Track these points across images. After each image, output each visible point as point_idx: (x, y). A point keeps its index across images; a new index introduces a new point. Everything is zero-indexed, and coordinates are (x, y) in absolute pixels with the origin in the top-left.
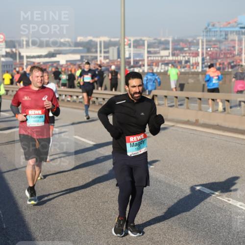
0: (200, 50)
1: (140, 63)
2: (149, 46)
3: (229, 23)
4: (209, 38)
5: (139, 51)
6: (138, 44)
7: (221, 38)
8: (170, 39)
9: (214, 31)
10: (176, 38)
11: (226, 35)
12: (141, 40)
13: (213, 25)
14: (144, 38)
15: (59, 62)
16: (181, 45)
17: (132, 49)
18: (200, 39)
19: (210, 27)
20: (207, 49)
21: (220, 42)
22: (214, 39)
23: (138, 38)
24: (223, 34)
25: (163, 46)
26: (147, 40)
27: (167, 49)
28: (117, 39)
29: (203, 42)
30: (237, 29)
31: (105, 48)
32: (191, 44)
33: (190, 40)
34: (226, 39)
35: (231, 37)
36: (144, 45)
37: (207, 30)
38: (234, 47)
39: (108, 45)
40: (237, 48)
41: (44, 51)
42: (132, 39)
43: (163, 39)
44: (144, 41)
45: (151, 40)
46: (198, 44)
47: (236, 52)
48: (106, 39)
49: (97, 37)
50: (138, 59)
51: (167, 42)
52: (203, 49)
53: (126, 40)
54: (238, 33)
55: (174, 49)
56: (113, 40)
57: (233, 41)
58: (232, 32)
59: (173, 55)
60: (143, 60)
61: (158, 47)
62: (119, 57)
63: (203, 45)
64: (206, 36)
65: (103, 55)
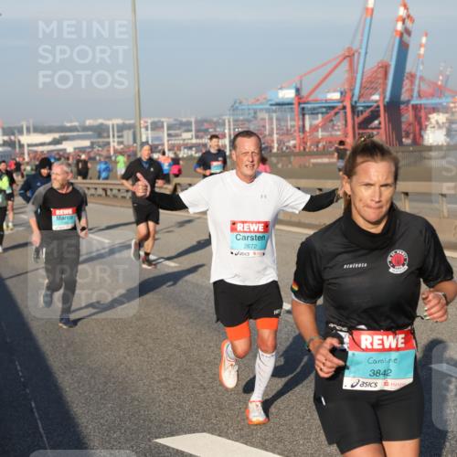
0: (227, 131)
1: (160, 148)
2: (169, 128)
3: (258, 100)
4: (236, 117)
5: (157, 134)
6: (156, 126)
7: (250, 117)
8: (193, 120)
9: (242, 110)
10: (199, 118)
11: (255, 113)
12: (159, 121)
13: (240, 103)
14: (163, 119)
15: (65, 150)
16: (206, 126)
17: (149, 132)
18: (226, 118)
19: (237, 105)
20: (234, 129)
21: (249, 121)
22: (241, 118)
23: (156, 119)
24: (252, 112)
25: (184, 128)
26: (166, 121)
27: (190, 131)
28: (132, 122)
29: (229, 122)
30: (267, 106)
31: (118, 131)
32: (216, 124)
33: (215, 119)
34: (255, 117)
35: (260, 115)
36: (163, 127)
37: (234, 109)
38: (264, 127)
39: (121, 128)
40: (267, 127)
41: (48, 138)
42: (149, 121)
43: (184, 120)
44: (163, 123)
45: (172, 121)
46: (224, 124)
47: (267, 133)
48: (119, 121)
49: (109, 119)
50: (156, 143)
51: (189, 124)
52: (230, 129)
53: (142, 122)
54: (268, 111)
55: (197, 131)
56: (127, 122)
57: (263, 119)
58: (261, 110)
59: (197, 137)
60: (163, 145)
61: (179, 129)
62: (135, 141)
63: (229, 125)
64: (233, 115)
65: (116, 139)
